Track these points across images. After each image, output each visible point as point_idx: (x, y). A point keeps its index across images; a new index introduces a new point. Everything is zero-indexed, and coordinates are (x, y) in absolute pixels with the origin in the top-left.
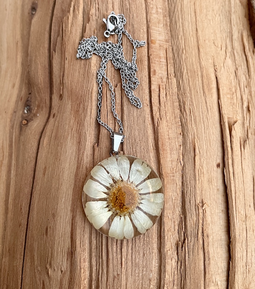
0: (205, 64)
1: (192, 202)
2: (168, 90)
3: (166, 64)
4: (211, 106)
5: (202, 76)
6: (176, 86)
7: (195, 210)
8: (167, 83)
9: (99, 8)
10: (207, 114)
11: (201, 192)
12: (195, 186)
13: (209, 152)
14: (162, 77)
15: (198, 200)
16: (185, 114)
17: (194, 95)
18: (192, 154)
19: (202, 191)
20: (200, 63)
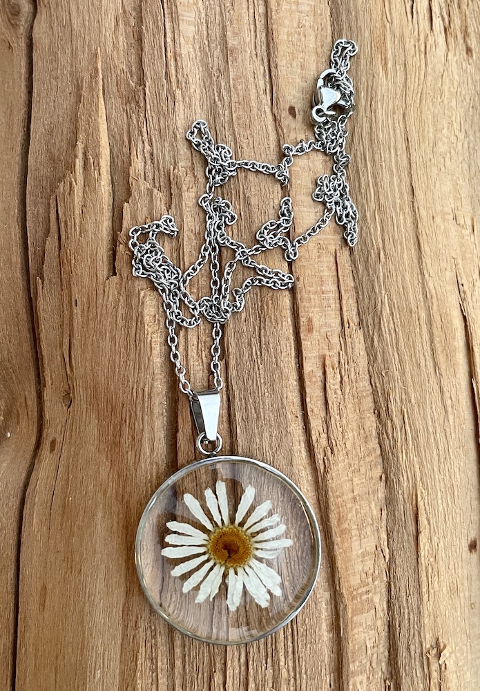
0: (436, 286)
1: (412, 648)
2: (346, 365)
3: (337, 295)
4: (453, 399)
5: (430, 322)
6: (363, 353)
7: (421, 666)
8: (343, 348)
9: (152, 155)
10: (444, 421)
11: (435, 621)
12: (419, 608)
13: (451, 518)
14: (329, 334)
15: (427, 640)
16: (389, 424)
17: (412, 374)
18: (412, 528)
19: (435, 617)
20: (423, 284)
